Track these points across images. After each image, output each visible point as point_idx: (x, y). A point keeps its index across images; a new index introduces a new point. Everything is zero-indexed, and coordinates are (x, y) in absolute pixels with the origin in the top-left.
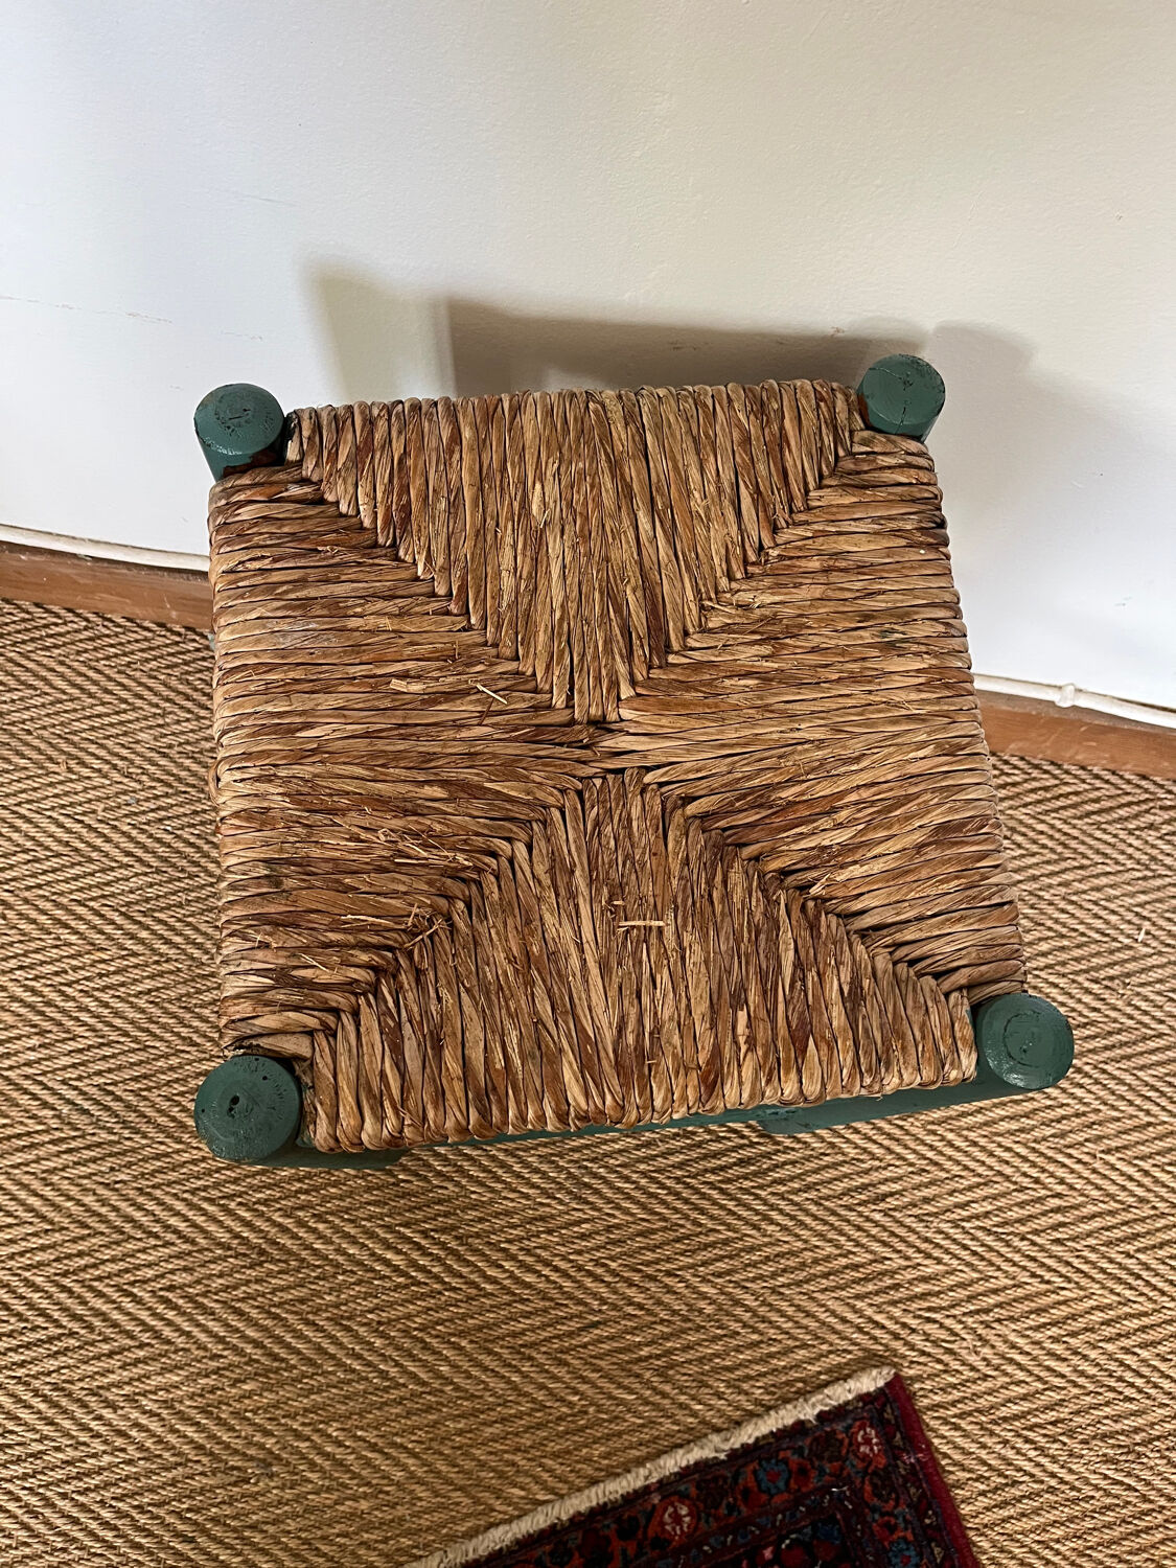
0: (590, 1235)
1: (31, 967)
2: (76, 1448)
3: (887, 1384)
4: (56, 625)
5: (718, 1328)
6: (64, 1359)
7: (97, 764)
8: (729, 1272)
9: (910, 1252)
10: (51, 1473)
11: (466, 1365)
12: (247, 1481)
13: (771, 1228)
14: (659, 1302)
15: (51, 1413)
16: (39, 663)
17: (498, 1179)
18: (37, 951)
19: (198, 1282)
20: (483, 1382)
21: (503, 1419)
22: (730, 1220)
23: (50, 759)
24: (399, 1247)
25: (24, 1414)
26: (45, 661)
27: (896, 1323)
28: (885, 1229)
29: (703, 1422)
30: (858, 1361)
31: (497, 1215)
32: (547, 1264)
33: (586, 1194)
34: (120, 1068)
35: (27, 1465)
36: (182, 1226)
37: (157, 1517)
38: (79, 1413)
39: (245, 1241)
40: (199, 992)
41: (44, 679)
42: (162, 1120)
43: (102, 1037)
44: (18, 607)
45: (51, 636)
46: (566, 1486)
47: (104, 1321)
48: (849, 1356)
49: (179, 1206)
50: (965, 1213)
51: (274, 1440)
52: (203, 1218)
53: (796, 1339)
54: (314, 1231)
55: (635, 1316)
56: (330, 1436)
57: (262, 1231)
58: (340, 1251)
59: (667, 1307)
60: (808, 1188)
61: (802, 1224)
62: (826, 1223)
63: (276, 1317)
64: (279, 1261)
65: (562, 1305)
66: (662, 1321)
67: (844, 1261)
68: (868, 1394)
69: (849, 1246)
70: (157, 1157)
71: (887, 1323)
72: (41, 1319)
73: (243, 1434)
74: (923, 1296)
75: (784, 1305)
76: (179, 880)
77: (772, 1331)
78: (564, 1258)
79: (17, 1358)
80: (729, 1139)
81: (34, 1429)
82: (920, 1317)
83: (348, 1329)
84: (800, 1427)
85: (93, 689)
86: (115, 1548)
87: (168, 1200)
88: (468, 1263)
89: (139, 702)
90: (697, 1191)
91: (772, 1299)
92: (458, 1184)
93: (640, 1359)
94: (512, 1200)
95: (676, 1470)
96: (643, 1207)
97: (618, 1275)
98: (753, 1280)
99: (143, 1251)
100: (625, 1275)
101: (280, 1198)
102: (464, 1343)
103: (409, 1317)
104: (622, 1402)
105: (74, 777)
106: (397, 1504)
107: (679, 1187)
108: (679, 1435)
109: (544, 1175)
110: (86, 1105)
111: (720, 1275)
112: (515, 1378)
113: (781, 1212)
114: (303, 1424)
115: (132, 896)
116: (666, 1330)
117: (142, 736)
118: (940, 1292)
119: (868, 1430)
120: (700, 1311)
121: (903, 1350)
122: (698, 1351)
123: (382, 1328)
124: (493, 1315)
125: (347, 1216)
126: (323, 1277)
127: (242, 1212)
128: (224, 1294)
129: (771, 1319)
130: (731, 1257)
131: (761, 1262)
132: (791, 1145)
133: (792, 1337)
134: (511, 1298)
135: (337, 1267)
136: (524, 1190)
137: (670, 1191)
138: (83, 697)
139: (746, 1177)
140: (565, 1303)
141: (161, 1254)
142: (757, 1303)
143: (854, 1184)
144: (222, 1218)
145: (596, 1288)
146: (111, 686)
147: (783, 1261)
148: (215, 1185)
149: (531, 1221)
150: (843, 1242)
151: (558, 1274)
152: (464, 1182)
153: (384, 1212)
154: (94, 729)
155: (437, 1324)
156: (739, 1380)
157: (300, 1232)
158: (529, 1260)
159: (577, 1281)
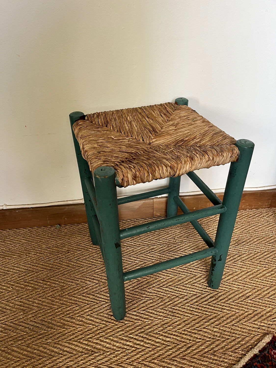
0: (180, 324)
1: (20, 296)
3: (272, 338)
4: (22, 231)
5: (223, 338)
7: (33, 253)
8: (220, 324)
9: (261, 307)
13: (225, 311)
14: (205, 336)
16: (18, 239)
17: (152, 317)
18: (21, 293)
19: (76, 363)
22: (214, 311)
23: (22, 255)
24: (130, 340)
27: (267, 324)
28: (252, 304)
29: (229, 364)
30: (262, 336)
31: (154, 326)
32: (172, 334)
33: (175, 314)
36: (68, 349)
39: (87, 350)
40: (64, 292)
41: (20, 241)
42: (58, 324)
43: (40, 308)
44: (13, 230)
45: (21, 233)
48: (259, 336)
49: (67, 345)
50: (269, 295)
52: (74, 346)
53: (244, 336)
54: (106, 342)
55: (200, 341)
57: (91, 346)
59: (207, 337)
60: (229, 299)
61: (232, 308)
62: (238, 306)
64: (98, 352)
65: (179, 344)
66: (208, 341)
67: (247, 314)
68: (269, 342)
69: (246, 310)
71: (265, 325)
74: (270, 316)
75: (237, 328)
76: (56, 270)
77: (237, 335)
78: (175, 332)
80: (205, 293)
82: (272, 321)
84: (255, 356)
85: (31, 240)
87: (64, 344)
88: (150, 340)
89: (42, 240)
90: (203, 307)
91: (233, 327)
93: (206, 352)
94: (157, 321)
96: (191, 314)
97: (191, 332)
98: (226, 324)
99: (58, 359)
100: (193, 332)
101: (95, 336)
102: (156, 361)
103: (138, 358)
105: (28, 257)
107: (198, 307)
109: (163, 313)
110: (37, 325)
111: (217, 325)
113: (225, 306)
115: (44, 276)
116: (209, 343)
117: (43, 246)
119: (274, 351)
120: (217, 336)
121: (272, 330)
122: (220, 346)
123: (131, 363)
124: (161, 352)
125: (114, 336)
126: (111, 354)
127: (84, 342)
128: (84, 365)
129: (235, 332)
130: (218, 320)
131: (226, 319)
132: (221, 291)
133: (242, 335)
134: (165, 346)
135: (114, 350)
136: (159, 318)
137: (196, 309)
138: (29, 242)
139: (213, 300)
140: (180, 343)
141: (63, 359)
142: (230, 329)
143: (240, 296)
144: (79, 345)
145: (187, 337)
146: (35, 239)
147: (231, 317)
148: (76, 337)
149: (164, 325)
150: (244, 309)
151: (175, 336)
152: (143, 320)
153: (124, 332)
154: (31, 247)
155: (147, 358)
156: (234, 350)
157: (102, 343)
158: (166, 335)
159: (181, 337)
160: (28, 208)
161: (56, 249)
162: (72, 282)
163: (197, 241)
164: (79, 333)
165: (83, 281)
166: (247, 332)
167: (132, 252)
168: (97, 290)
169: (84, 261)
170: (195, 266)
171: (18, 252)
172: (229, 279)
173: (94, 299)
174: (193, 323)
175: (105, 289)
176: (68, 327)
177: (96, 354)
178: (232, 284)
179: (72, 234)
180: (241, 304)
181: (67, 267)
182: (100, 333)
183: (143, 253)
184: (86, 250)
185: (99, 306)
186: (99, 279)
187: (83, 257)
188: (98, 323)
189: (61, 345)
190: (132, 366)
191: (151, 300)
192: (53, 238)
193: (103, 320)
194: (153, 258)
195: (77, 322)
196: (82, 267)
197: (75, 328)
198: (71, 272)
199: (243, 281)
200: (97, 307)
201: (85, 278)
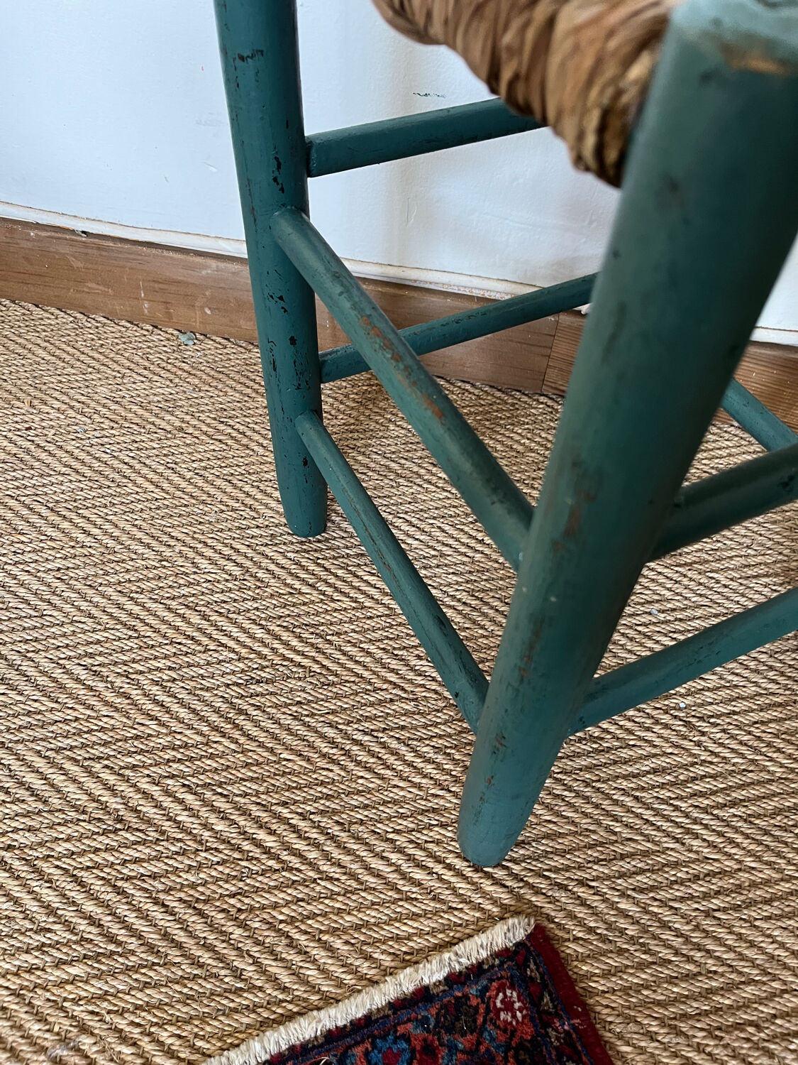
4: (49, 319)
5: (645, 953)
8: (653, 889)
13: (695, 843)
16: (28, 340)
17: (388, 767)
19: (41, 844)
22: (649, 831)
23: (18, 399)
24: (274, 827)
26: (33, 339)
31: (385, 803)
32: (439, 860)
39: (104, 807)
40: (107, 574)
41: (30, 350)
42: (42, 680)
44: (22, 307)
45: (43, 325)
49: (40, 763)
51: (91, 1040)
52: (63, 777)
53: (741, 973)
54: (181, 802)
56: (161, 1043)
57: (124, 797)
58: (206, 826)
59: (581, 923)
60: (734, 804)
61: (731, 841)
62: (760, 843)
63: (120, 892)
64: (137, 830)
65: (456, 909)
66: (576, 939)
67: (786, 887)
70: (29, 714)
73: (56, 1029)
75: (721, 932)
76: (109, 487)
77: (710, 961)
80: (639, 747)
83: (201, 913)
85: (68, 358)
87: (30, 757)
88: (349, 852)
89: (103, 369)
90: (608, 797)
91: (706, 923)
92: (344, 768)
94: (402, 789)
97: (522, 880)
98: (682, 900)
100: (531, 881)
101: (151, 765)
102: (338, 944)
103: (275, 906)
105: (35, 411)
107: (588, 791)
109: (438, 766)
111: (641, 891)
113: (706, 826)
114: (132, 1023)
115: (62, 496)
116: (580, 950)
117: (101, 389)
120: (622, 932)
122: (621, 979)
123: (242, 917)
124: (373, 914)
125: (220, 790)
126: (184, 853)
127: (106, 775)
128: (68, 861)
129: (708, 947)
130: (653, 871)
131: (689, 880)
132: (709, 759)
133: (733, 969)
134: (396, 896)
135: (200, 843)
136: (417, 780)
137: (578, 794)
138: (58, 362)
139: (662, 786)
140: (459, 907)
141: (7, 811)
142: (690, 927)
143: (787, 804)
144: (82, 780)
145: (496, 892)
146: (82, 357)
147: (714, 881)
148: (84, 746)
149: (423, 812)
150: (784, 866)
151: (451, 873)
152: (351, 766)
153: (262, 789)
154: (61, 382)
155: (308, 918)
156: (675, 1018)
157: (167, 802)
158: (419, 854)
159: (473, 884)
160: (73, 232)
161: (140, 412)
162: (148, 546)
164: (99, 734)
165: (191, 554)
166: (758, 962)
167: (410, 503)
168: (225, 602)
169: (218, 482)
170: (639, 628)
171: (9, 387)
172: (762, 723)
173: (200, 630)
174: (542, 848)
175: (255, 605)
176: (71, 703)
177: (128, 835)
178: (769, 745)
179: (216, 375)
180: (776, 838)
181: (151, 488)
182: (174, 761)
183: (451, 516)
184: (244, 445)
185: (208, 664)
186: (248, 564)
187: (221, 467)
188: (181, 721)
189: (18, 759)
190: (239, 927)
191: (412, 703)
192: (146, 373)
193: (202, 719)
194: (479, 547)
195: (110, 696)
196: (203, 502)
197: (94, 714)
198: (158, 508)
200: (202, 662)
201: (199, 546)
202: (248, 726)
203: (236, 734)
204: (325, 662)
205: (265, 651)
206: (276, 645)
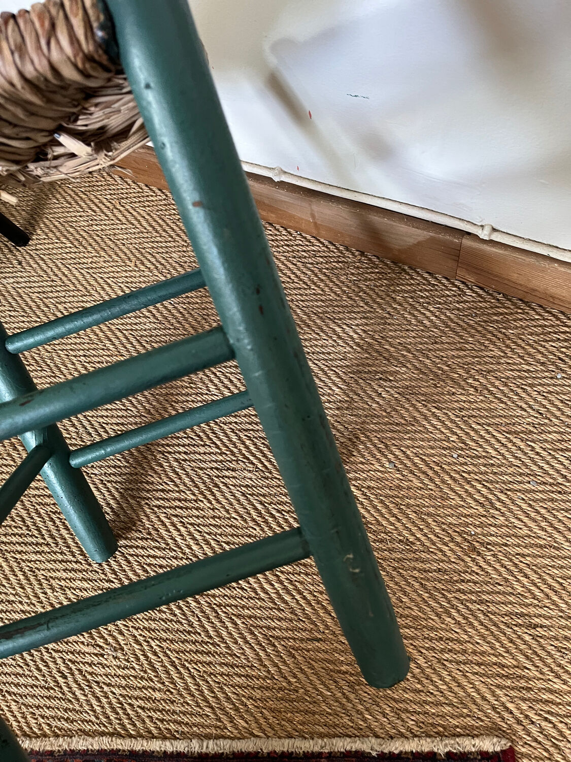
1: (89, 356)
2: (29, 605)
3: (502, 751)
4: (152, 196)
6: (39, 556)
7: (149, 265)
9: (545, 670)
10: (13, 614)
11: (236, 635)
12: (102, 655)
13: (449, 620)
15: (24, 582)
16: (139, 213)
18: (94, 349)
20: (243, 649)
21: (247, 675)
22: (423, 605)
23: (129, 259)
25: (12, 578)
26: (142, 212)
27: (521, 713)
28: (530, 648)
29: (369, 727)
30: (487, 728)
32: (300, 592)
34: (112, 416)
35: (4, 605)
37: (54, 658)
38: (37, 587)
39: (142, 525)
41: (139, 221)
44: (138, 186)
45: (148, 201)
46: (273, 732)
47: (64, 543)
48: (481, 723)
51: (123, 638)
52: (126, 505)
53: (447, 699)
54: (179, 530)
56: (152, 647)
57: (152, 522)
58: (189, 547)
60: (481, 602)
61: (471, 624)
62: (488, 629)
64: (157, 541)
65: (301, 620)
67: (494, 659)
68: (487, 753)
69: (501, 650)
71: (515, 711)
72: (36, 532)
74: (546, 702)
75: (444, 673)
76: (169, 329)
77: (431, 687)
78: (311, 593)
79: (19, 548)
80: (435, 554)
81: (14, 588)
82: (540, 715)
84: (432, 755)
85: (159, 229)
86: (28, 666)
87: (113, 491)
89: (177, 238)
91: (437, 666)
92: (262, 529)
93: (339, 672)
95: (342, 750)
98: (428, 649)
101: (167, 507)
104: (321, 694)
105: (137, 269)
106: (175, 701)
107: (394, 574)
108: (351, 729)
110: (91, 430)
112: (262, 654)
113: (458, 611)
115: (145, 332)
117: (174, 255)
118: (560, 704)
121: (522, 733)
126: (176, 557)
127: (146, 509)
129: (433, 679)
130: (416, 629)
131: (436, 640)
132: (477, 571)
133: (444, 696)
134: (273, 606)
138: (153, 232)
139: (440, 581)
140: (304, 620)
142: (426, 665)
143: (516, 610)
144: (135, 508)
146: (167, 228)
147: (451, 643)
148: (137, 490)
150: (497, 647)
151: (304, 601)
153: (218, 532)
154: (153, 248)
155: (228, 606)
156: (400, 710)
157: (172, 529)
158: (290, 587)
159: (315, 610)
163: (524, 406)
164: (146, 485)
165: (207, 381)
167: (341, 360)
170: (464, 474)
171: (125, 250)
172: (523, 556)
176: (134, 464)
177: (152, 542)
178: (521, 571)
180: (500, 629)
182: (178, 507)
183: (365, 373)
185: (204, 453)
188: (185, 484)
189: (108, 491)
193: (196, 486)
194: (377, 398)
195: (153, 464)
197: (144, 473)
199: (558, 582)
200: (201, 451)
201: (212, 376)
202: (218, 494)
203: (211, 498)
204: (266, 463)
205: (235, 450)
206: (242, 447)
